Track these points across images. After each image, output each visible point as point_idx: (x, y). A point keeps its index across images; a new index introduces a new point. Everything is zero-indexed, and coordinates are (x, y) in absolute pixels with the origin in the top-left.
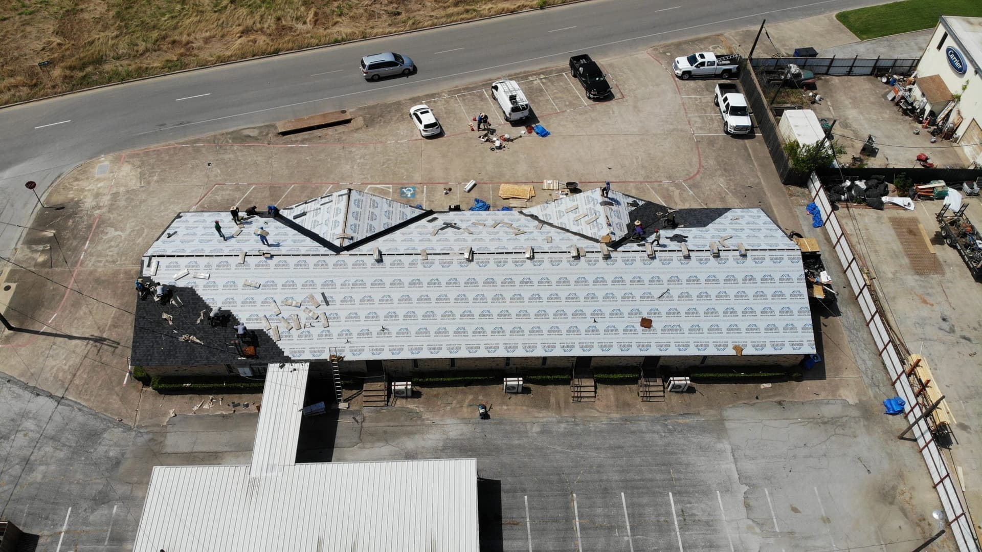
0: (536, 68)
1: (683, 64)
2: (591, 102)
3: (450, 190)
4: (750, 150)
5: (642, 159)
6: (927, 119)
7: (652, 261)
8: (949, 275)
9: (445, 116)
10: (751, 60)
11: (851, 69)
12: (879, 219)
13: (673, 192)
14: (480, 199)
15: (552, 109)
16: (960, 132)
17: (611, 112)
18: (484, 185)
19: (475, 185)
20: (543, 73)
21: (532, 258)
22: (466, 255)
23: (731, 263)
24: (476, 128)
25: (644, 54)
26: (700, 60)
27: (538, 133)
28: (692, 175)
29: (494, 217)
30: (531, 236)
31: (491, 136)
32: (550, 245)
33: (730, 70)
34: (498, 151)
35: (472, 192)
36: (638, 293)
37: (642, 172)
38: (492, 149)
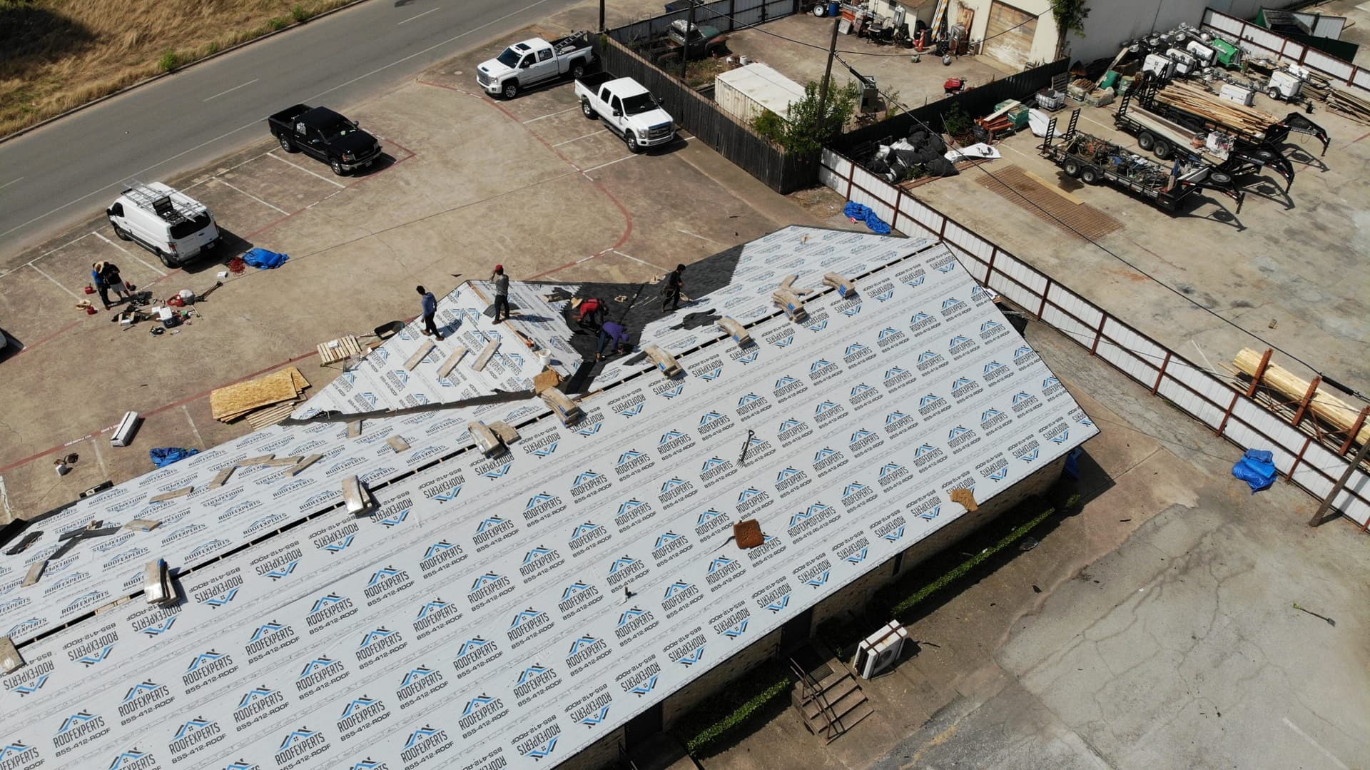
0: (204, 162)
1: (497, 70)
2: (350, 180)
3: (74, 458)
4: (693, 165)
5: (513, 239)
6: (917, 37)
7: (679, 384)
8: (1130, 225)
9: (13, 310)
10: (608, 32)
11: (764, 10)
12: (963, 187)
13: (607, 272)
14: (165, 446)
15: (270, 215)
16: (977, 34)
17: (402, 183)
18: (166, 413)
19: (138, 423)
20: (223, 165)
21: (370, 508)
22: (155, 591)
23: (837, 320)
24: (98, 304)
25: (413, 86)
26: (524, 54)
27: (258, 265)
28: (622, 234)
29: (215, 461)
30: (342, 457)
31: (144, 309)
32: (407, 455)
33: (581, 59)
34: (175, 330)
35: (137, 440)
36: (690, 472)
37: (527, 259)
38: (158, 332)
